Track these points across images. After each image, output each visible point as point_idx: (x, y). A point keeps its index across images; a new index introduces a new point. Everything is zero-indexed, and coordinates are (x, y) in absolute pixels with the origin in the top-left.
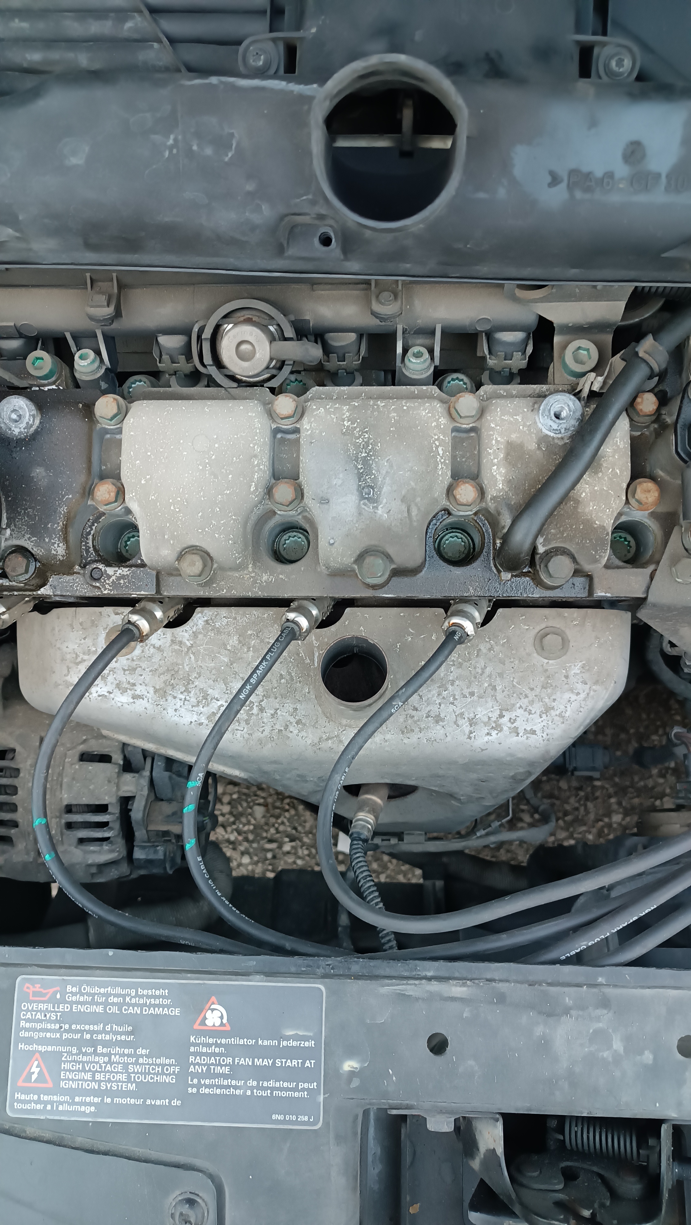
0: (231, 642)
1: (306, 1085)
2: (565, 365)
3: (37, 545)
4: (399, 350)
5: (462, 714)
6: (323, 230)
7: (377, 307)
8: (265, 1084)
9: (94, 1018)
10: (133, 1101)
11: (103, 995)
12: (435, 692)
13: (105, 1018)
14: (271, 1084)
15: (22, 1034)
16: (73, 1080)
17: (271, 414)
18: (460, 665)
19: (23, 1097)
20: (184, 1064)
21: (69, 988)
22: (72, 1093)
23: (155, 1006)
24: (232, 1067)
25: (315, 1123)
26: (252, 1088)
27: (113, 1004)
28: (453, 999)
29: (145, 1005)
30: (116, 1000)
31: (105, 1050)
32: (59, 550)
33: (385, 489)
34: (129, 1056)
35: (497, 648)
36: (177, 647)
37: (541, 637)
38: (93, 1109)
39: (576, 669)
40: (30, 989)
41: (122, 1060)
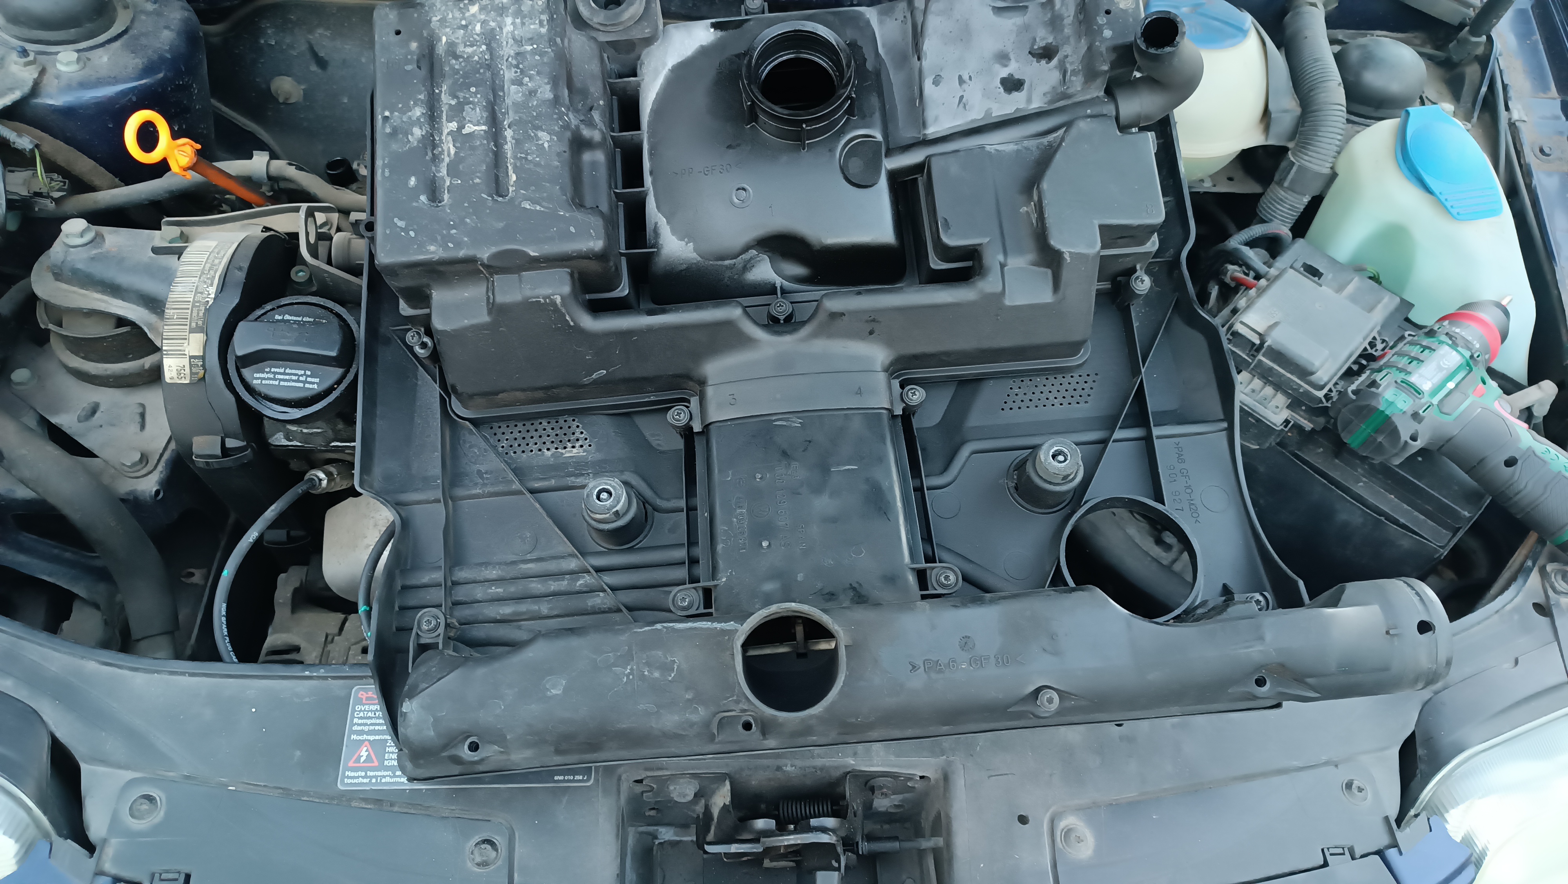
6: (744, 719)
15: (355, 728)
19: (352, 775)
25: (587, 781)
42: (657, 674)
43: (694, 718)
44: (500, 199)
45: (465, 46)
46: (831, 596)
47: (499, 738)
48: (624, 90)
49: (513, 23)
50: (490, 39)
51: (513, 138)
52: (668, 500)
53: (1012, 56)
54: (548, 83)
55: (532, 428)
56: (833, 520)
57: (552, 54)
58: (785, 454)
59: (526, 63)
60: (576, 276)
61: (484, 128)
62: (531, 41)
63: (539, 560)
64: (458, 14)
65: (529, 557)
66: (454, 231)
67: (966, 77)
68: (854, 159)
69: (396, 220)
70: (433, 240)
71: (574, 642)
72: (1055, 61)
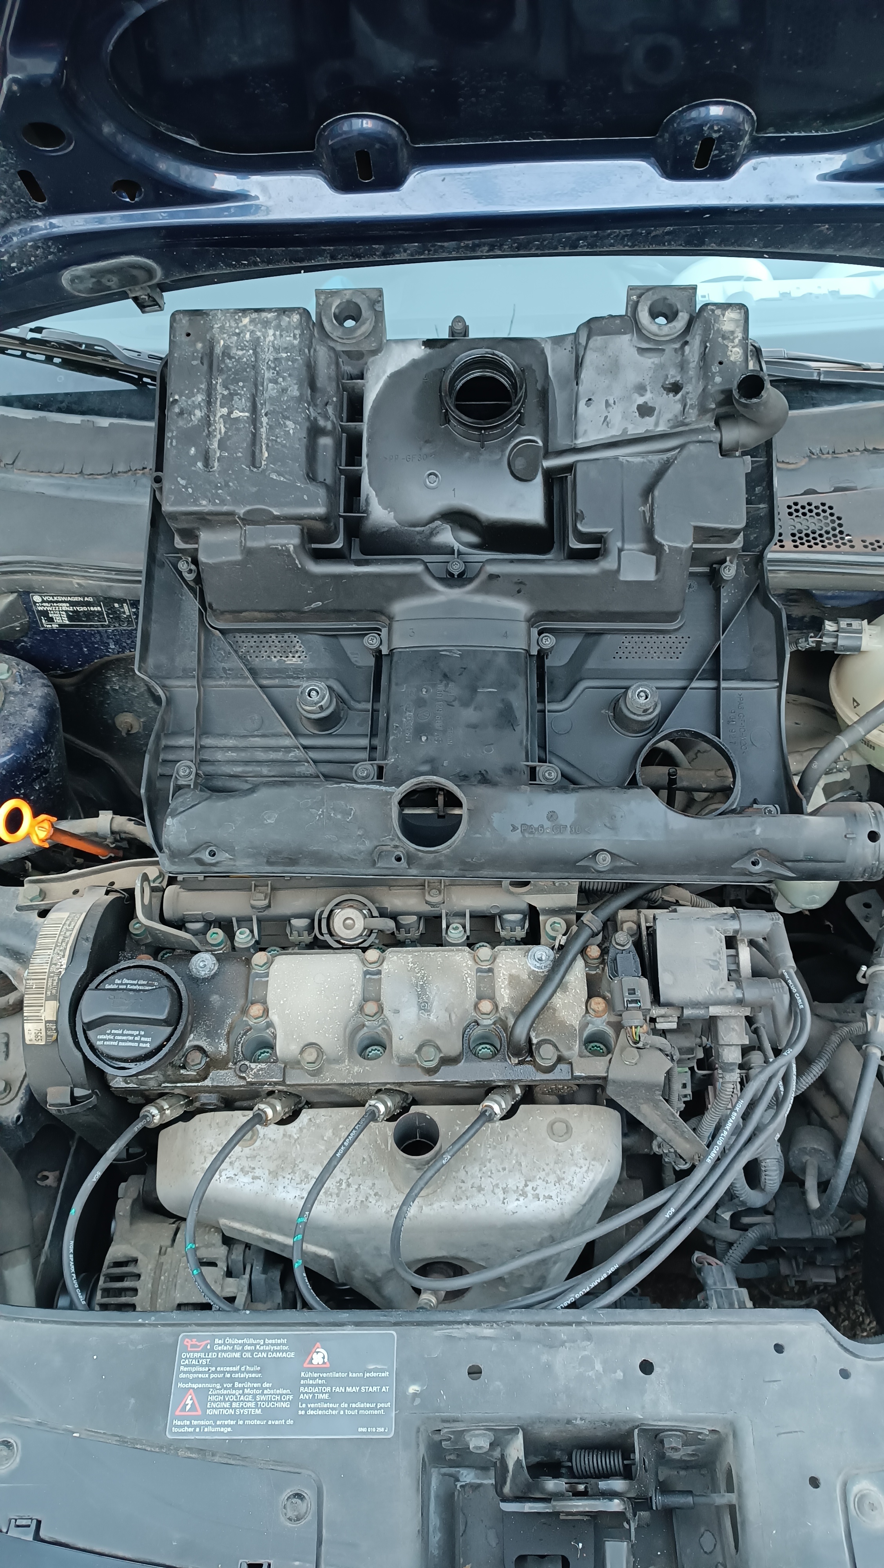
0: (327, 1134)
1: (383, 1405)
2: (547, 933)
3: (210, 1044)
4: (444, 926)
5: (497, 1185)
6: (397, 853)
7: (428, 898)
8: (354, 1405)
9: (232, 1362)
10: (258, 1422)
11: (240, 1345)
12: (477, 1169)
13: (241, 1361)
14: (358, 1405)
15: (182, 1376)
16: (216, 1408)
17: (364, 961)
18: (495, 1147)
19: (179, 1423)
20: (296, 1393)
21: (217, 1341)
22: (215, 1418)
23: (277, 1351)
24: (331, 1394)
25: (388, 1434)
26: (344, 1409)
27: (247, 1351)
28: (485, 1338)
29: (270, 1351)
30: (249, 1348)
31: (240, 1385)
32: (223, 1047)
33: (434, 1004)
34: (257, 1388)
35: (520, 1134)
36: (287, 1139)
37: (551, 1126)
38: (229, 1430)
39: (578, 1149)
40: (188, 1342)
41: (252, 1392)
42: (339, 817)
43: (362, 848)
44: (255, 470)
45: (238, 349)
46: (465, 778)
47: (230, 850)
48: (353, 389)
49: (274, 335)
50: (256, 344)
51: (267, 424)
52: (359, 702)
53: (648, 388)
54: (296, 384)
55: (264, 640)
56: (474, 726)
57: (301, 361)
58: (445, 676)
59: (281, 367)
60: (305, 530)
61: (247, 414)
62: (286, 350)
63: (263, 736)
64: (233, 324)
65: (256, 733)
66: (220, 491)
67: (611, 402)
68: (519, 458)
69: (179, 479)
70: (205, 497)
71: (285, 790)
72: (679, 396)
